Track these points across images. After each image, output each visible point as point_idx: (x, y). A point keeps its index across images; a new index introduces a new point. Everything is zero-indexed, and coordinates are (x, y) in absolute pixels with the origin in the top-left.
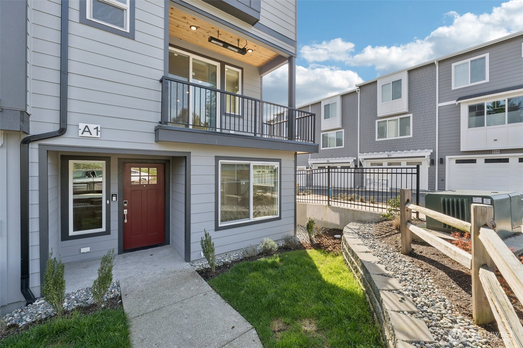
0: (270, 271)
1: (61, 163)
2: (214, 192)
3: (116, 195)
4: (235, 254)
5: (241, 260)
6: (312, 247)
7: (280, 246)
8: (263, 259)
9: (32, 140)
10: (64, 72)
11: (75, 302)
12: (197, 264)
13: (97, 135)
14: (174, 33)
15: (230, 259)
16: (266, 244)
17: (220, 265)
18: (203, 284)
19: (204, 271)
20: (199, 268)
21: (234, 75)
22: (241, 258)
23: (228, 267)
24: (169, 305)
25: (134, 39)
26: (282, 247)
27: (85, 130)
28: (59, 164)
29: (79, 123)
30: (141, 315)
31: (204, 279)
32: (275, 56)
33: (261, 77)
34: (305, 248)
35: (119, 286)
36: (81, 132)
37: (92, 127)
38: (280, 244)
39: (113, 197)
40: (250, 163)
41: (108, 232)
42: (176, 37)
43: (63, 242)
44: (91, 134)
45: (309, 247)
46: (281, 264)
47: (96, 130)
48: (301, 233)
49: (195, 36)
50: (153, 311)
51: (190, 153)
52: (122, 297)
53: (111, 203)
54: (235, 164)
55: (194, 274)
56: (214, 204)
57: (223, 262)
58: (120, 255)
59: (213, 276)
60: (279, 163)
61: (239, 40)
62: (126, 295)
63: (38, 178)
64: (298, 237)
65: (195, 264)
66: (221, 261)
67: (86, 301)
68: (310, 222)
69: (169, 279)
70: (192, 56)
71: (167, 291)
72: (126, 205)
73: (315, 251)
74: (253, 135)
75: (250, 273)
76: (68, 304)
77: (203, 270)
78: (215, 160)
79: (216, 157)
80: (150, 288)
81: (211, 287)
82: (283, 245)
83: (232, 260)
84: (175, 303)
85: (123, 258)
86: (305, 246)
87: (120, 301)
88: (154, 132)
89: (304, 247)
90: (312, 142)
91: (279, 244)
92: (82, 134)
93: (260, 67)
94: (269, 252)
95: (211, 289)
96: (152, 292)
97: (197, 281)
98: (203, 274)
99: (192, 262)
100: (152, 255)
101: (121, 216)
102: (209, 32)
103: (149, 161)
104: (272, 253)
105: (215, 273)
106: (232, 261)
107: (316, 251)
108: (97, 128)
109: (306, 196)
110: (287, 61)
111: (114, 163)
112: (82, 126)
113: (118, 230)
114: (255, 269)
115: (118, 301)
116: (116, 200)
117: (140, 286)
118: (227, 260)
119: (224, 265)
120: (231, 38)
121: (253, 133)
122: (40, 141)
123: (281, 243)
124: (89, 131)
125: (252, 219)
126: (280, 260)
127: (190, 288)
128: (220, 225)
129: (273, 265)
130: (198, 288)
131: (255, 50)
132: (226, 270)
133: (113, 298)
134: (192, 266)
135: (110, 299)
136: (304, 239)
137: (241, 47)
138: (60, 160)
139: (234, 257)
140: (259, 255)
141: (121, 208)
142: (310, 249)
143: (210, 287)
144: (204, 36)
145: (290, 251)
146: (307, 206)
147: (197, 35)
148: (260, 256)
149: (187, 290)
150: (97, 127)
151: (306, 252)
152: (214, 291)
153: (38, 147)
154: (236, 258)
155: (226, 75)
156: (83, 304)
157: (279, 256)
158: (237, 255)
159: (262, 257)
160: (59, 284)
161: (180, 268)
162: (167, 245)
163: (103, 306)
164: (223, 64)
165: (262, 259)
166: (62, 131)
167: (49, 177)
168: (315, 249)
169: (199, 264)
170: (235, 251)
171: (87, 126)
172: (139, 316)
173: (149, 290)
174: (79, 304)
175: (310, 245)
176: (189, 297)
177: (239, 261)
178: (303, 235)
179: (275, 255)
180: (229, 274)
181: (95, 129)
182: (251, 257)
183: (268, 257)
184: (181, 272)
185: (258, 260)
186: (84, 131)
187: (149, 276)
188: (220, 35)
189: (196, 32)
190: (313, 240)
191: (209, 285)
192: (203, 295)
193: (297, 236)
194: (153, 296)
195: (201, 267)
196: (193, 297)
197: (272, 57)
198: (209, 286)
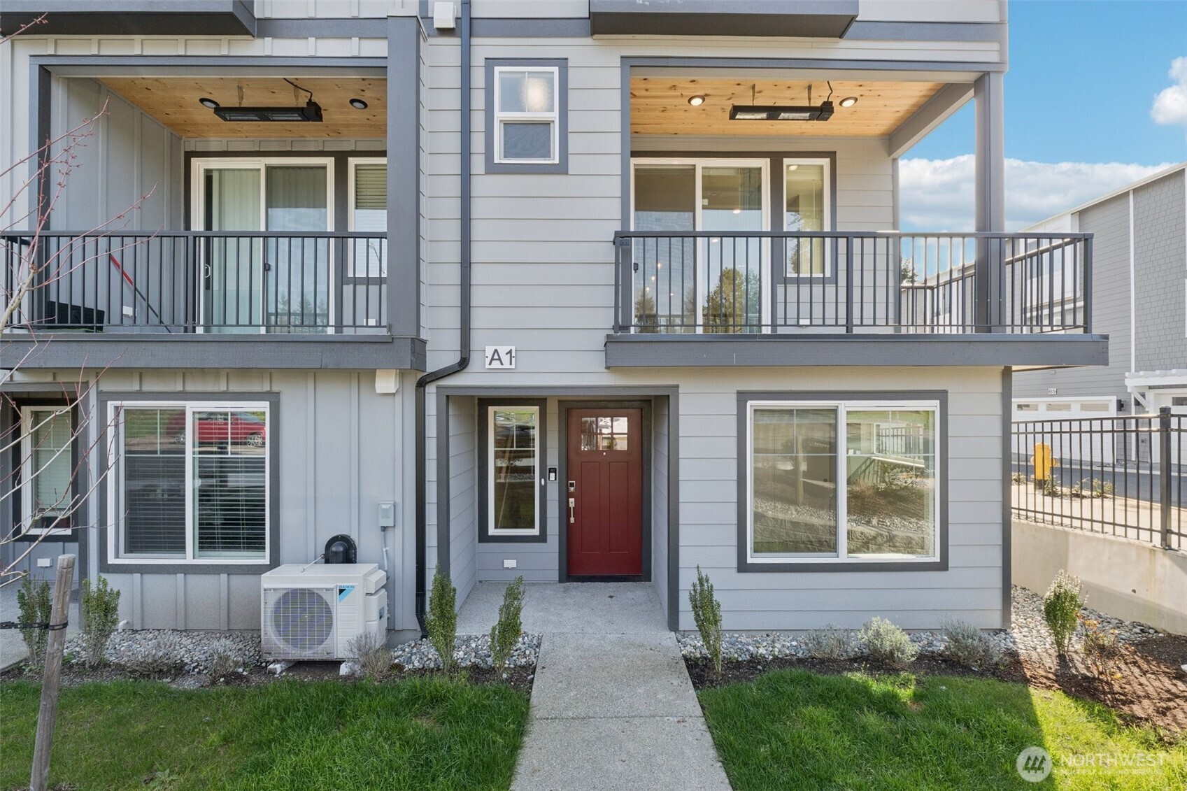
0: (871, 719)
1: (479, 412)
2: (736, 479)
3: (555, 469)
4: (791, 641)
5: (800, 661)
6: (1056, 681)
7: (935, 649)
8: (858, 677)
9: (428, 380)
10: (466, 265)
11: (474, 654)
12: (691, 642)
13: (511, 364)
14: (659, 126)
15: (771, 649)
16: (878, 635)
17: (740, 659)
18: (687, 694)
19: (699, 663)
20: (693, 653)
21: (812, 177)
22: (800, 655)
23: (760, 670)
24: (604, 717)
25: (567, 174)
26: (941, 655)
27: (495, 358)
28: (476, 414)
29: (487, 347)
30: (551, 719)
31: (694, 683)
32: (931, 90)
33: (895, 160)
34: (1026, 681)
35: (538, 646)
36: (488, 361)
37: (503, 350)
38: (938, 644)
39: (551, 474)
40: (837, 407)
41: (542, 538)
42: (666, 133)
43: (480, 544)
44: (502, 364)
45: (1044, 681)
46: (915, 708)
47: (509, 355)
48: (1031, 625)
49: (704, 116)
50: (573, 718)
51: (677, 387)
52: (537, 670)
53: (548, 485)
54: (793, 410)
55: (677, 663)
56: (735, 506)
57: (752, 654)
58: (561, 584)
59: (716, 680)
60: (938, 402)
61: (810, 88)
62: (544, 668)
63: (435, 439)
64: (1015, 635)
65: (688, 640)
66: (748, 650)
67: (487, 659)
68: (1057, 597)
69: (624, 659)
70: (700, 163)
71: (612, 684)
72: (572, 489)
73: (1067, 699)
74: (843, 331)
75: (806, 704)
76: (465, 654)
77: (698, 659)
78: (738, 401)
79: (739, 393)
80: (585, 667)
81: (702, 707)
82: (946, 647)
83: (776, 653)
84: (616, 717)
85: (564, 592)
86: (1028, 674)
87: (532, 676)
88: (603, 348)
89: (1024, 676)
90: (1080, 331)
91: (935, 642)
92: (490, 364)
93: (889, 135)
94: (887, 661)
95: (699, 711)
96: (586, 677)
97: (675, 683)
98: (696, 668)
99: (682, 633)
100: (611, 597)
101: (565, 511)
102: (732, 96)
103: (610, 404)
104: (896, 666)
105: (723, 675)
106: (776, 658)
107: (1067, 701)
108: (510, 352)
109: (1086, 502)
110: (972, 92)
111: (553, 409)
112: (489, 352)
113: (559, 535)
114: (824, 699)
115: (529, 675)
116: (556, 479)
117: (571, 658)
118: (762, 651)
119: (751, 661)
120: (789, 91)
121: (843, 326)
122: (438, 381)
123: (943, 640)
124: (499, 359)
125: (843, 557)
126: (915, 694)
127: (655, 694)
128: (750, 560)
129: (887, 706)
130: (673, 700)
131: (862, 96)
132: (751, 677)
133: (524, 667)
134: (679, 642)
135: (520, 666)
136: (1035, 649)
137: (817, 103)
138: (476, 407)
139: (784, 646)
140: (855, 660)
141: (564, 495)
142: (1049, 687)
143: (698, 707)
144: (723, 109)
145: (963, 674)
146: (1071, 539)
147: (706, 115)
148: (856, 665)
149: (648, 696)
150: (511, 350)
151: (1028, 696)
152: (703, 719)
153: (435, 392)
154: (788, 652)
155: (787, 182)
156: (481, 662)
157: (918, 682)
158: (794, 643)
159: (858, 670)
160: (447, 618)
161: (654, 641)
162: (645, 581)
163: (505, 676)
164: (776, 159)
165: (859, 674)
166: (463, 363)
167: (451, 439)
168: (1067, 693)
169: (696, 642)
170: (792, 633)
171: (496, 351)
172: (547, 719)
173: (582, 672)
174: (478, 660)
175: (1051, 676)
176: (647, 714)
177: (791, 663)
178: (1038, 631)
179: (903, 674)
180: (752, 689)
181: (507, 354)
182: (829, 660)
183: (879, 675)
184: (652, 652)
185: (845, 673)
186: (492, 359)
187: (593, 641)
188: (760, 92)
189: (705, 108)
190: (1072, 660)
191: (700, 702)
192: (676, 720)
193: (1016, 631)
194: (584, 686)
195: (698, 650)
196: (654, 716)
197: (924, 96)
198: (698, 703)
